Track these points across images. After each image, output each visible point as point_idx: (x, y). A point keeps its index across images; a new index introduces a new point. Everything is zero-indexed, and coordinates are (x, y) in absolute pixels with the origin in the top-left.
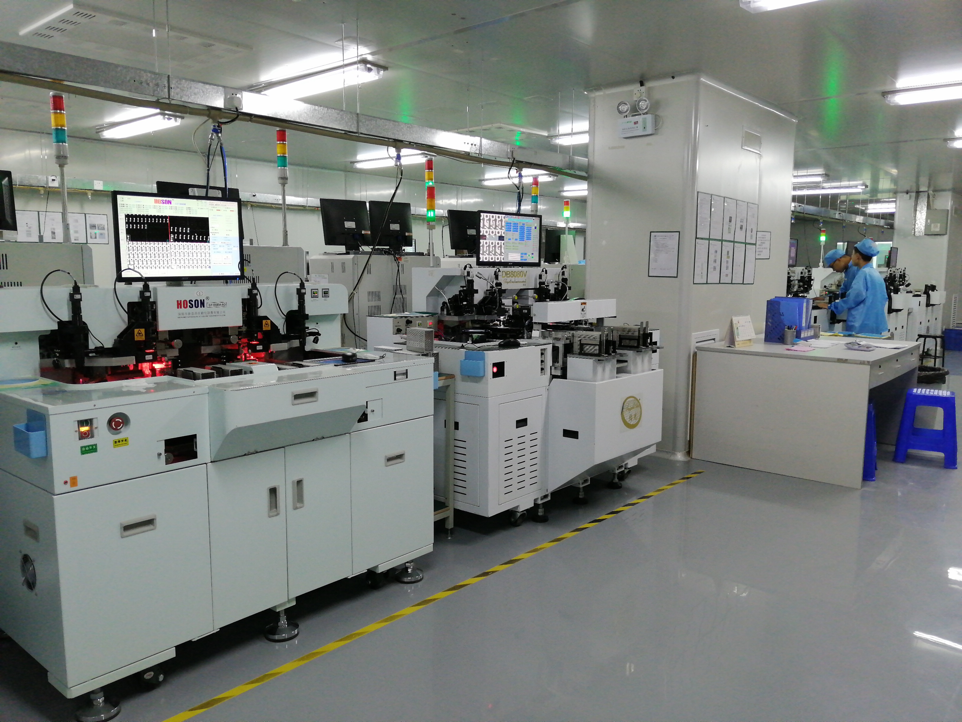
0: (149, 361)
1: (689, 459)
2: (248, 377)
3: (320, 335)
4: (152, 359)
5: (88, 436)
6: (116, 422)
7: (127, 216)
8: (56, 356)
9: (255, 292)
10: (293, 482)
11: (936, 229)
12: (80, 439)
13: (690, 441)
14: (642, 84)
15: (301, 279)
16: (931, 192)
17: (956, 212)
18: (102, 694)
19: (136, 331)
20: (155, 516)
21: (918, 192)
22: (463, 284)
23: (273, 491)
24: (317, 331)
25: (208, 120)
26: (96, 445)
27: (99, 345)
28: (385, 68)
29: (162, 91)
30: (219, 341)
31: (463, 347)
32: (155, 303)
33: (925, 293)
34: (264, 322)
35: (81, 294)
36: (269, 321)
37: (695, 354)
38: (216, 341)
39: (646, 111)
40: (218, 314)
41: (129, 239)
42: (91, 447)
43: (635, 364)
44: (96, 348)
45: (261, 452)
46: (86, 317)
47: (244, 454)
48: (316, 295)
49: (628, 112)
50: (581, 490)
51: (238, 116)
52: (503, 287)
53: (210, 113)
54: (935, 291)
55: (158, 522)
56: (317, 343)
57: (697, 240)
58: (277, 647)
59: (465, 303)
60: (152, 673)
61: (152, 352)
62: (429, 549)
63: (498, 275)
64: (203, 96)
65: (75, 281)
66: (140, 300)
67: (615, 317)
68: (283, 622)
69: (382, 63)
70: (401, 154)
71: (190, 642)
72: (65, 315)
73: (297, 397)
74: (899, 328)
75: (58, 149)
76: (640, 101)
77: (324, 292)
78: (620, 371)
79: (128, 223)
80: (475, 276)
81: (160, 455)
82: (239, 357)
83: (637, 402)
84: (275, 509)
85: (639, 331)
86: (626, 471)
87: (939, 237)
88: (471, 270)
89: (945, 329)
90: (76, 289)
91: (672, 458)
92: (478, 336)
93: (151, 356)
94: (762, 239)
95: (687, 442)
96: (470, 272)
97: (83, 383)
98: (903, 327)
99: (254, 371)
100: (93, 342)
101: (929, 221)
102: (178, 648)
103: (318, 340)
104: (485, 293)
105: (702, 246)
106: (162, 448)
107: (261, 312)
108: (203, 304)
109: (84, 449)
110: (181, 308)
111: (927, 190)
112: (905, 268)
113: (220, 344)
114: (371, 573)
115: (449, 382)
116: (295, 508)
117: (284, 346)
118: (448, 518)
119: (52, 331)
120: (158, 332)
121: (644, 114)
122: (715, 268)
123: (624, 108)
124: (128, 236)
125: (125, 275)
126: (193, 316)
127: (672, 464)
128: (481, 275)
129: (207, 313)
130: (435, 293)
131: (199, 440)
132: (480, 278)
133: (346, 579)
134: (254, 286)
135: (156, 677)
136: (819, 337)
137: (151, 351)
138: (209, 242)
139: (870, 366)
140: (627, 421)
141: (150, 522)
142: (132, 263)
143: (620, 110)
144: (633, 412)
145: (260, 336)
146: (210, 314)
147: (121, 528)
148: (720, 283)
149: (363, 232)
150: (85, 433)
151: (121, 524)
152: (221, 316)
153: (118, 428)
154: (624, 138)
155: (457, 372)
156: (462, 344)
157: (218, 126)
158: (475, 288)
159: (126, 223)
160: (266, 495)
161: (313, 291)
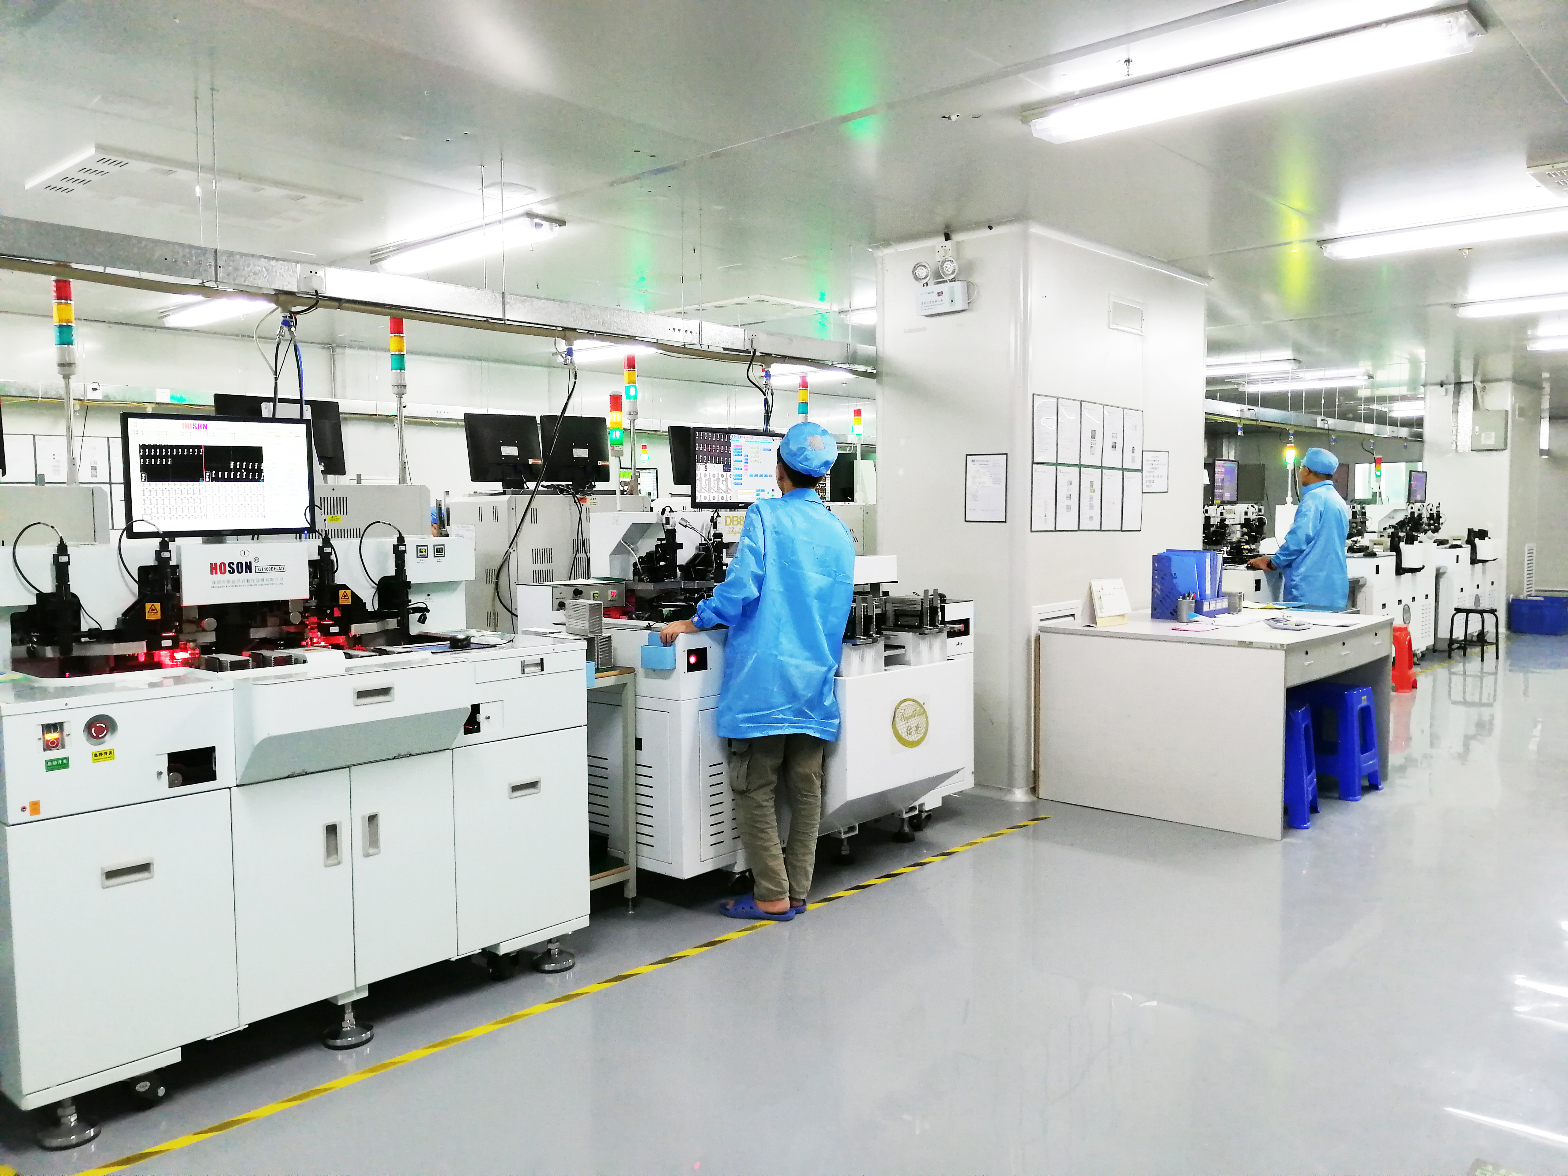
0: (166, 648)
1: (1035, 799)
2: (300, 667)
3: (428, 611)
4: (171, 645)
5: (57, 746)
6: (97, 728)
7: (143, 447)
8: (33, 643)
9: (328, 550)
10: (363, 817)
11: (1490, 440)
12: (45, 750)
13: (1034, 772)
14: (947, 237)
15: (399, 531)
16: (1478, 384)
17: (1521, 414)
18: (73, 1109)
19: (148, 606)
20: (153, 859)
21: (1459, 385)
22: (662, 535)
23: (332, 830)
24: (424, 606)
25: (277, 309)
26: (67, 758)
27: (95, 626)
28: (562, 223)
29: (206, 271)
30: (276, 620)
31: (649, 627)
32: (177, 567)
33: (1467, 542)
34: (341, 592)
35: (68, 555)
36: (348, 592)
37: (1038, 639)
38: (271, 620)
39: (952, 276)
40: (271, 582)
41: (145, 479)
42: (60, 762)
43: (917, 652)
44: (89, 629)
45: (312, 773)
46: (75, 587)
47: (287, 775)
48: (424, 554)
49: (929, 278)
50: (845, 843)
51: (317, 302)
52: (725, 540)
53: (278, 298)
54: (1486, 538)
55: (156, 868)
56: (424, 623)
57: (1034, 465)
58: (339, 1058)
59: (662, 563)
60: (148, 1084)
61: (172, 636)
62: (585, 922)
63: (716, 522)
64: (266, 276)
65: (61, 538)
66: (157, 564)
67: (897, 582)
68: (349, 1018)
69: (556, 215)
70: (574, 348)
71: (203, 1041)
72: (48, 586)
73: (361, 694)
74: (1420, 598)
75: (62, 354)
76: (943, 263)
77: (437, 549)
78: (889, 661)
79: (143, 457)
80: (677, 524)
81: (160, 774)
82: (304, 643)
83: (918, 708)
84: (336, 856)
85: (922, 602)
86: (924, 815)
87: (1494, 452)
88: (671, 515)
89: (1512, 600)
90: (62, 549)
91: (1008, 798)
92: (670, 610)
93: (170, 641)
94: (1153, 463)
95: (1032, 774)
96: (670, 519)
97: (69, 677)
98: (1427, 596)
99: (308, 660)
100: (87, 622)
101: (1477, 429)
102: (186, 1049)
103: (425, 618)
104: (697, 548)
105: (1044, 475)
106: (163, 765)
107: (340, 578)
108: (249, 567)
109: (50, 764)
110: (216, 573)
111: (1472, 380)
112: (1439, 504)
113: (280, 625)
114: (488, 954)
115: (627, 678)
116: (367, 855)
117: (372, 627)
118: (627, 881)
119: (29, 606)
120: (182, 607)
121: (951, 281)
122: (1069, 508)
123: (921, 272)
124: (143, 475)
125: (137, 528)
126: (234, 585)
127: (1008, 806)
128: (686, 521)
129: (255, 581)
130: (620, 550)
131: (218, 754)
132: (686, 526)
133: (447, 962)
134: (327, 542)
135: (153, 1089)
136: (1240, 611)
137: (171, 634)
138: (263, 481)
139: (1284, 652)
140: (903, 735)
141: (145, 868)
142: (148, 511)
143: (917, 274)
144: (913, 723)
145: (337, 613)
146: (261, 582)
147: (102, 875)
148: (1079, 530)
149: (531, 461)
150: (53, 743)
151: (102, 869)
152: (276, 584)
153: (100, 736)
154: (925, 316)
155: (638, 665)
156: (649, 624)
157: (291, 317)
158: (678, 541)
159: (141, 457)
160: (322, 834)
161: (419, 548)
